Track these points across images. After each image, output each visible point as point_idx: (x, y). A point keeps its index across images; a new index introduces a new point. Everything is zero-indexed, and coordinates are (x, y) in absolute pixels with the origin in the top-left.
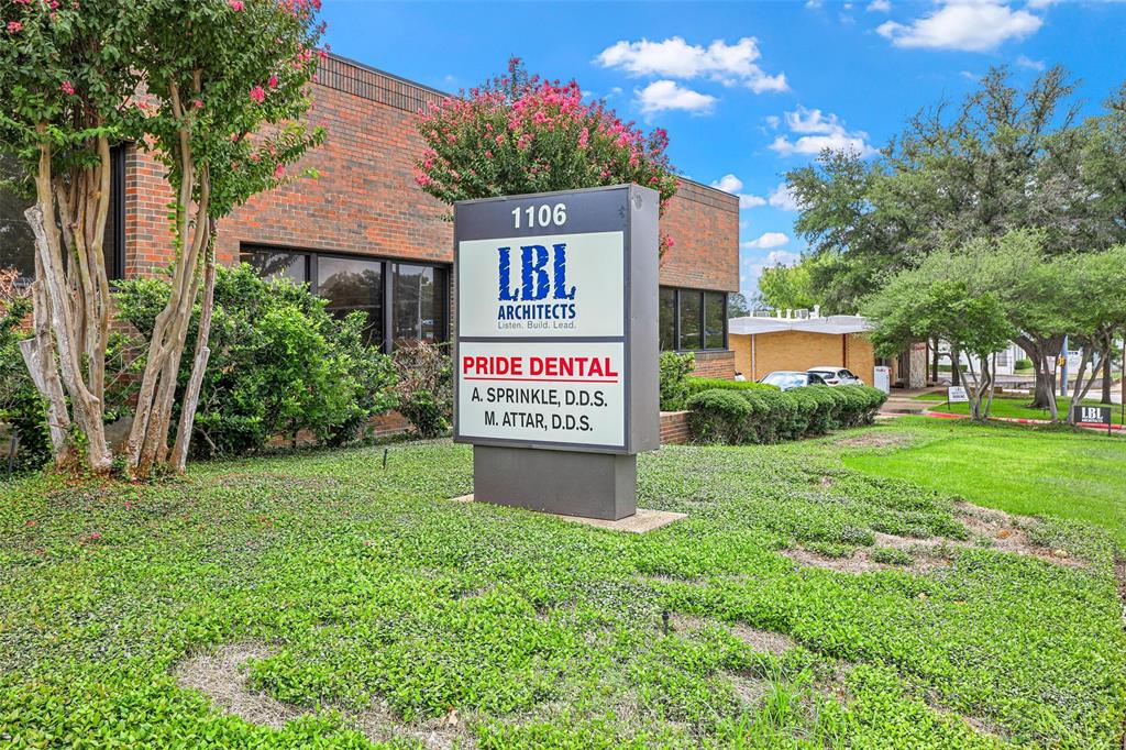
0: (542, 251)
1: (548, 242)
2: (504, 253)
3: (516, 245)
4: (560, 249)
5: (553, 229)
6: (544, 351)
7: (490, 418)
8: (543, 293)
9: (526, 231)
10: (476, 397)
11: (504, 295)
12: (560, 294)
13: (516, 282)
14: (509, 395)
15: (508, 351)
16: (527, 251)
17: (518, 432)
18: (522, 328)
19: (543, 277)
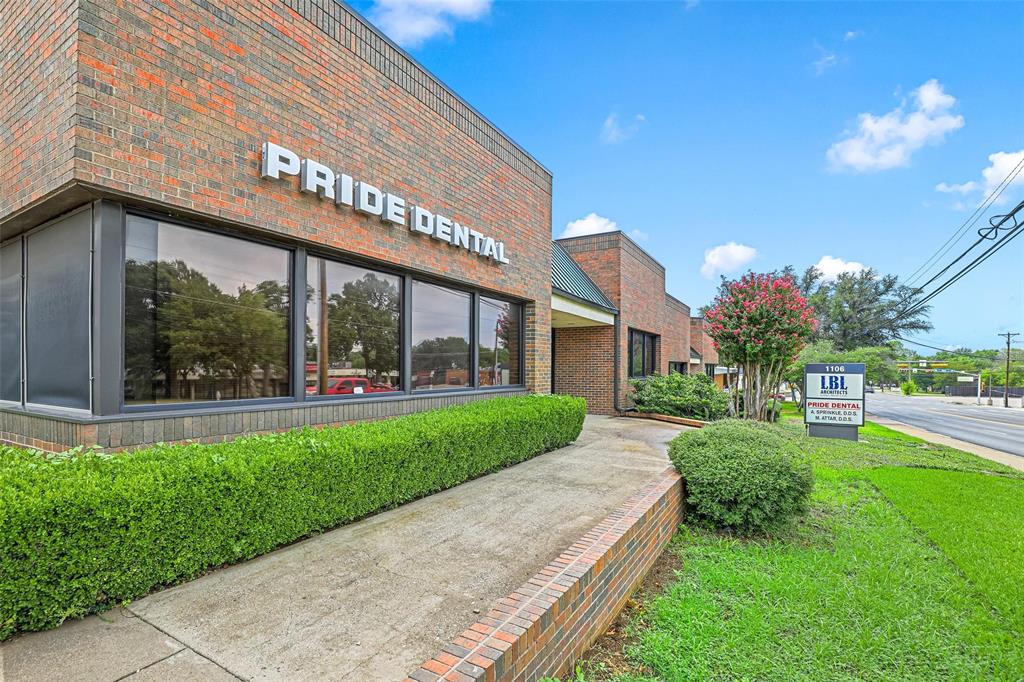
0: (836, 378)
1: (839, 376)
2: (823, 378)
3: (827, 376)
4: (842, 378)
5: (840, 372)
6: (836, 402)
7: (817, 418)
8: (836, 387)
9: (830, 372)
10: (812, 412)
11: (823, 387)
12: (842, 388)
13: (827, 384)
14: (824, 412)
15: (824, 401)
16: (831, 378)
17: (827, 421)
18: (830, 396)
19: (837, 384)
